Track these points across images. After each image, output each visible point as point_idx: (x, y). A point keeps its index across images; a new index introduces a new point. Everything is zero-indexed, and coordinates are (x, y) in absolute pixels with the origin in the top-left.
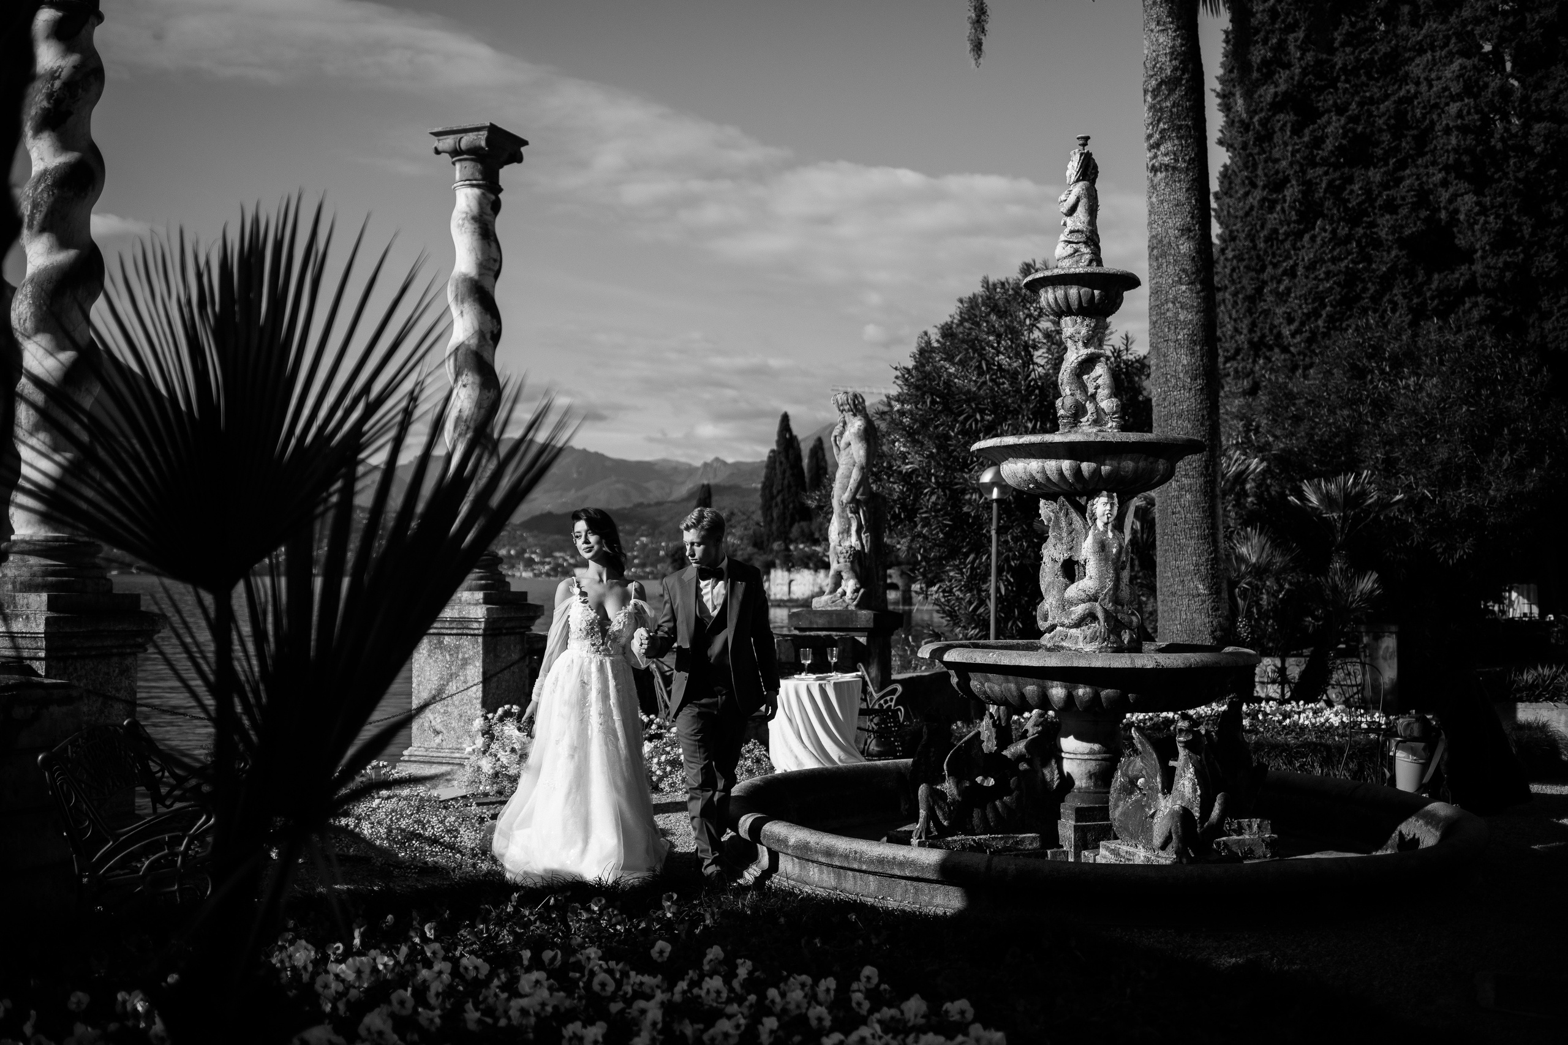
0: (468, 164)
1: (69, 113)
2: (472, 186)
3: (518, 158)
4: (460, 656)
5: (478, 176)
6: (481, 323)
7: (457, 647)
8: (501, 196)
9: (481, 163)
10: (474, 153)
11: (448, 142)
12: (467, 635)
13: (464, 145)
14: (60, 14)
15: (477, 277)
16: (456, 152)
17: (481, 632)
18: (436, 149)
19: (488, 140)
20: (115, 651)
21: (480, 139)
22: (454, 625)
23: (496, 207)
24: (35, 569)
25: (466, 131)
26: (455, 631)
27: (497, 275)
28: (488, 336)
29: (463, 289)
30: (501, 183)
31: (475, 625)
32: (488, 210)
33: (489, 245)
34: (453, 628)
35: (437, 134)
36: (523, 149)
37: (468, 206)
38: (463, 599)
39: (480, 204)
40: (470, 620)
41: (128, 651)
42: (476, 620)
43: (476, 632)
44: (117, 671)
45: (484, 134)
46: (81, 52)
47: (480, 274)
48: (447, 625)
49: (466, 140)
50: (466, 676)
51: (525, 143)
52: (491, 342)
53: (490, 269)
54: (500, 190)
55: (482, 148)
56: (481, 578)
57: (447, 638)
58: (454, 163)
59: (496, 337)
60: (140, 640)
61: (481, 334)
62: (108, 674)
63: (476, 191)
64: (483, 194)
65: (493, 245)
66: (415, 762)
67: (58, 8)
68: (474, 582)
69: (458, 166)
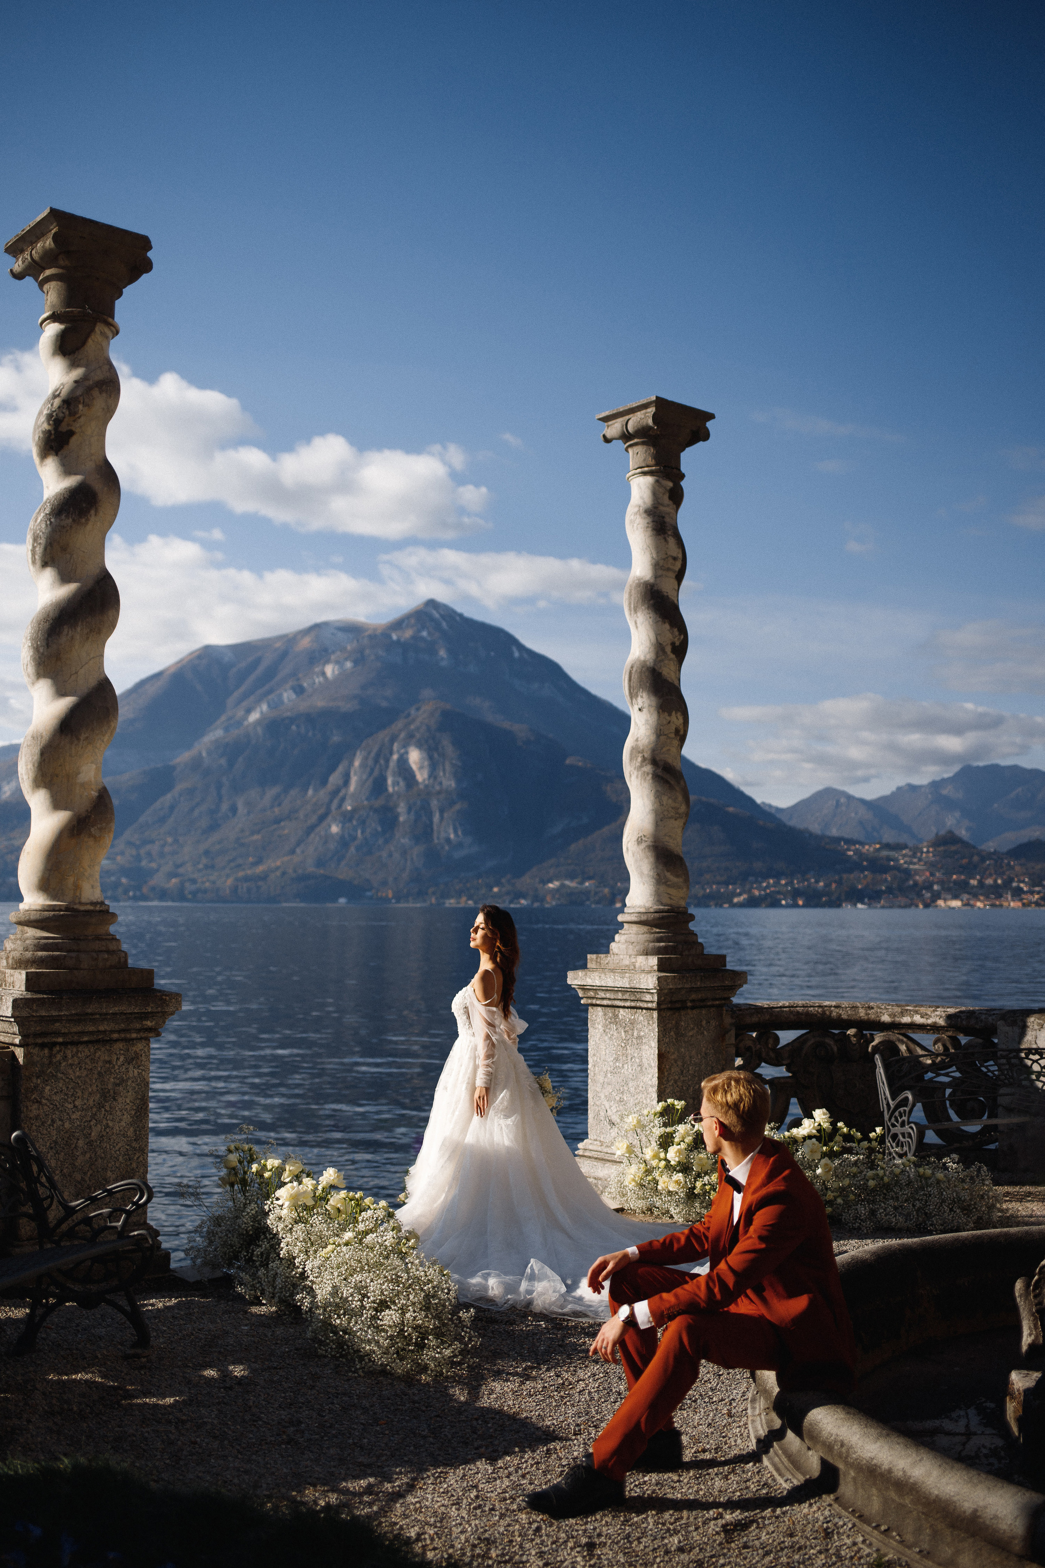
0: (639, 449)
1: (71, 433)
2: (644, 473)
3: (701, 435)
4: (635, 1034)
5: (651, 461)
6: (657, 635)
7: (633, 1023)
8: (683, 483)
9: (654, 446)
10: (644, 435)
11: (614, 429)
12: (642, 1009)
13: (631, 428)
14: (62, 327)
15: (652, 581)
16: (626, 437)
17: (654, 1005)
18: (604, 436)
19: (655, 417)
20: (115, 1036)
21: (646, 417)
22: (627, 996)
23: (676, 496)
24: (28, 942)
25: (632, 411)
26: (628, 1004)
27: (680, 576)
28: (668, 649)
29: (636, 596)
30: (683, 469)
31: (648, 997)
32: (666, 499)
33: (666, 540)
34: (626, 1000)
35: (606, 419)
36: (710, 425)
37: (642, 498)
38: (637, 965)
39: (654, 494)
40: (642, 991)
41: (134, 1035)
42: (648, 991)
43: (650, 1005)
44: (122, 1058)
45: (652, 410)
46: (86, 366)
47: (656, 576)
48: (620, 996)
49: (635, 421)
50: (641, 1058)
51: (711, 416)
52: (672, 656)
53: (668, 569)
54: (682, 476)
55: (650, 428)
56: (659, 940)
57: (621, 1010)
58: (626, 450)
59: (680, 650)
60: (149, 1023)
61: (659, 648)
62: (110, 1062)
63: (649, 479)
64: (657, 481)
65: (672, 541)
66: (590, 1157)
67: (61, 322)
68: (651, 945)
69: (630, 450)
